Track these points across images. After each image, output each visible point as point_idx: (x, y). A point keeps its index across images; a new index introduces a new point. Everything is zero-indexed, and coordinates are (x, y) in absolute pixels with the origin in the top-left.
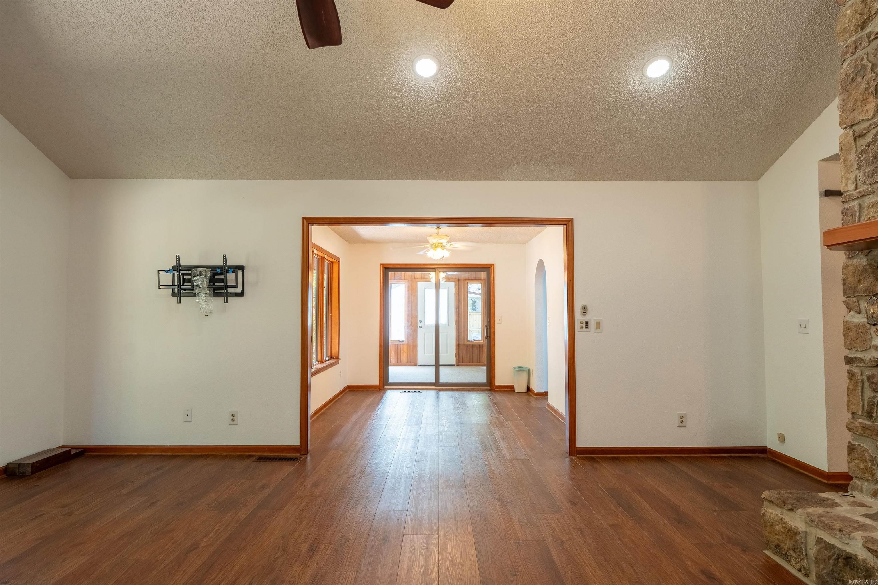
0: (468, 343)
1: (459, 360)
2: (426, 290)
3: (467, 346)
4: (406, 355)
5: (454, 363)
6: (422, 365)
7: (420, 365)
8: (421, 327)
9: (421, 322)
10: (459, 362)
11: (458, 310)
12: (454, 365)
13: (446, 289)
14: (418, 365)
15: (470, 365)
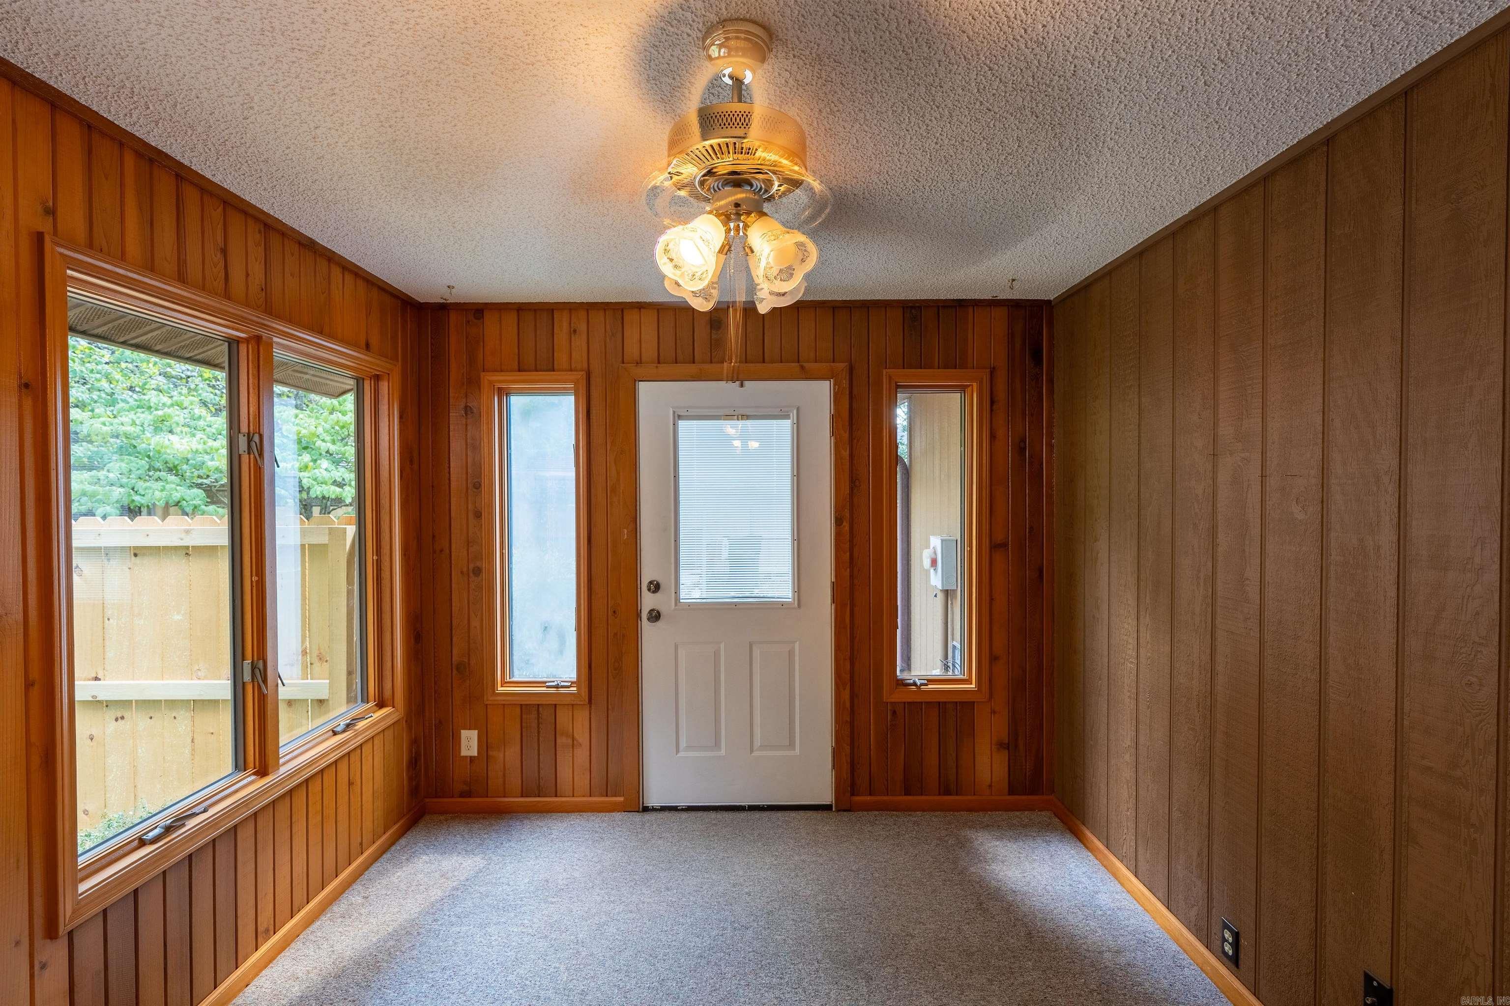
0: (899, 697)
1: (853, 785)
2: (682, 424)
3: (894, 713)
4: (582, 755)
5: (826, 796)
6: (663, 809)
7: (654, 809)
8: (655, 616)
9: (655, 587)
10: (853, 794)
11: (846, 525)
12: (827, 808)
13: (786, 417)
14: (646, 809)
15: (909, 809)
